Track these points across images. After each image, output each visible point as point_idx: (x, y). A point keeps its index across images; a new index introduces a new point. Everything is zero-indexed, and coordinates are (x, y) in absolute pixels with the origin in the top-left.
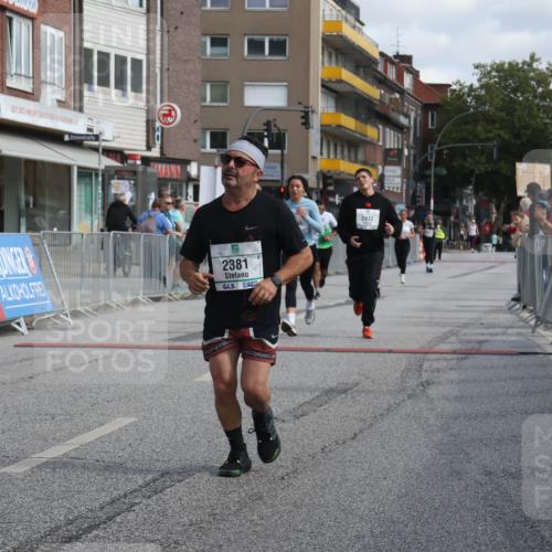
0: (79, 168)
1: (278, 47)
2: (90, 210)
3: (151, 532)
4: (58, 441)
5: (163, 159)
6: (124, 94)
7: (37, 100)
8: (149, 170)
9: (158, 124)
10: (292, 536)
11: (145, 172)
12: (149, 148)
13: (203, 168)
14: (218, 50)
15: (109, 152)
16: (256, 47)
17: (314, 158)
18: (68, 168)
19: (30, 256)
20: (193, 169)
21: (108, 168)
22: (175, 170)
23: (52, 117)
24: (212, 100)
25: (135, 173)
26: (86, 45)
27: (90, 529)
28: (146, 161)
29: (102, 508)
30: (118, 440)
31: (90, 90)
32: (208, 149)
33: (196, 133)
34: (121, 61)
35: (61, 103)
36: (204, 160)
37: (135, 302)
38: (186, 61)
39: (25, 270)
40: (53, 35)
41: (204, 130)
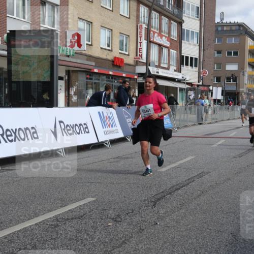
0: (180, 88)
1: (236, 53)
2: (182, 99)
3: (199, 188)
4: (173, 163)
5: (203, 85)
6: (192, 68)
7: (169, 70)
8: (199, 88)
9: (201, 76)
10: (239, 190)
12: (199, 82)
13: (214, 88)
14: (219, 55)
15: (188, 84)
16: (230, 53)
17: (246, 84)
18: (177, 88)
20: (211, 88)
21: (187, 88)
22: (206, 88)
23: (173, 74)
24: (217, 69)
25: (195, 89)
26: (182, 54)
27: (182, 187)
28: (198, 86)
29: (186, 181)
30: (190, 162)
31: (183, 66)
32: (215, 82)
33: (212, 77)
34: (192, 58)
35: (175, 71)
36: (214, 85)
37: (195, 125)
38: (210, 58)
40: (174, 52)
41: (214, 77)
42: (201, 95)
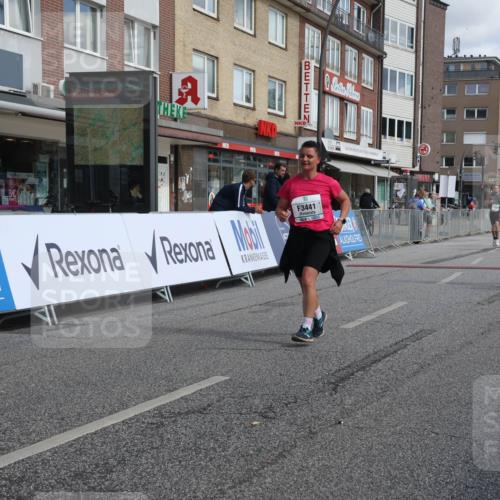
0: (379, 177)
1: (482, 114)
2: (384, 198)
3: (416, 358)
4: (369, 313)
5: (421, 172)
6: (402, 140)
7: (358, 143)
8: (414, 177)
9: (419, 154)
11: (412, 179)
12: (414, 167)
13: (443, 177)
14: (450, 116)
15: (394, 169)
16: (470, 114)
17: (499, 170)
18: (373, 177)
19: (354, 222)
20: (436, 177)
21: (393, 177)
22: (426, 178)
23: (366, 152)
24: (447, 141)
25: (406, 179)
26: (384, 116)
27: (386, 356)
28: (412, 173)
29: (391, 346)
30: (398, 313)
31: (385, 138)
32: (444, 166)
33: (438, 158)
34: (400, 123)
35: (370, 145)
36: (442, 172)
37: (406, 244)
38: (434, 122)
39: (352, 228)
40: (368, 113)
41: (442, 157)
42: (419, 189)
